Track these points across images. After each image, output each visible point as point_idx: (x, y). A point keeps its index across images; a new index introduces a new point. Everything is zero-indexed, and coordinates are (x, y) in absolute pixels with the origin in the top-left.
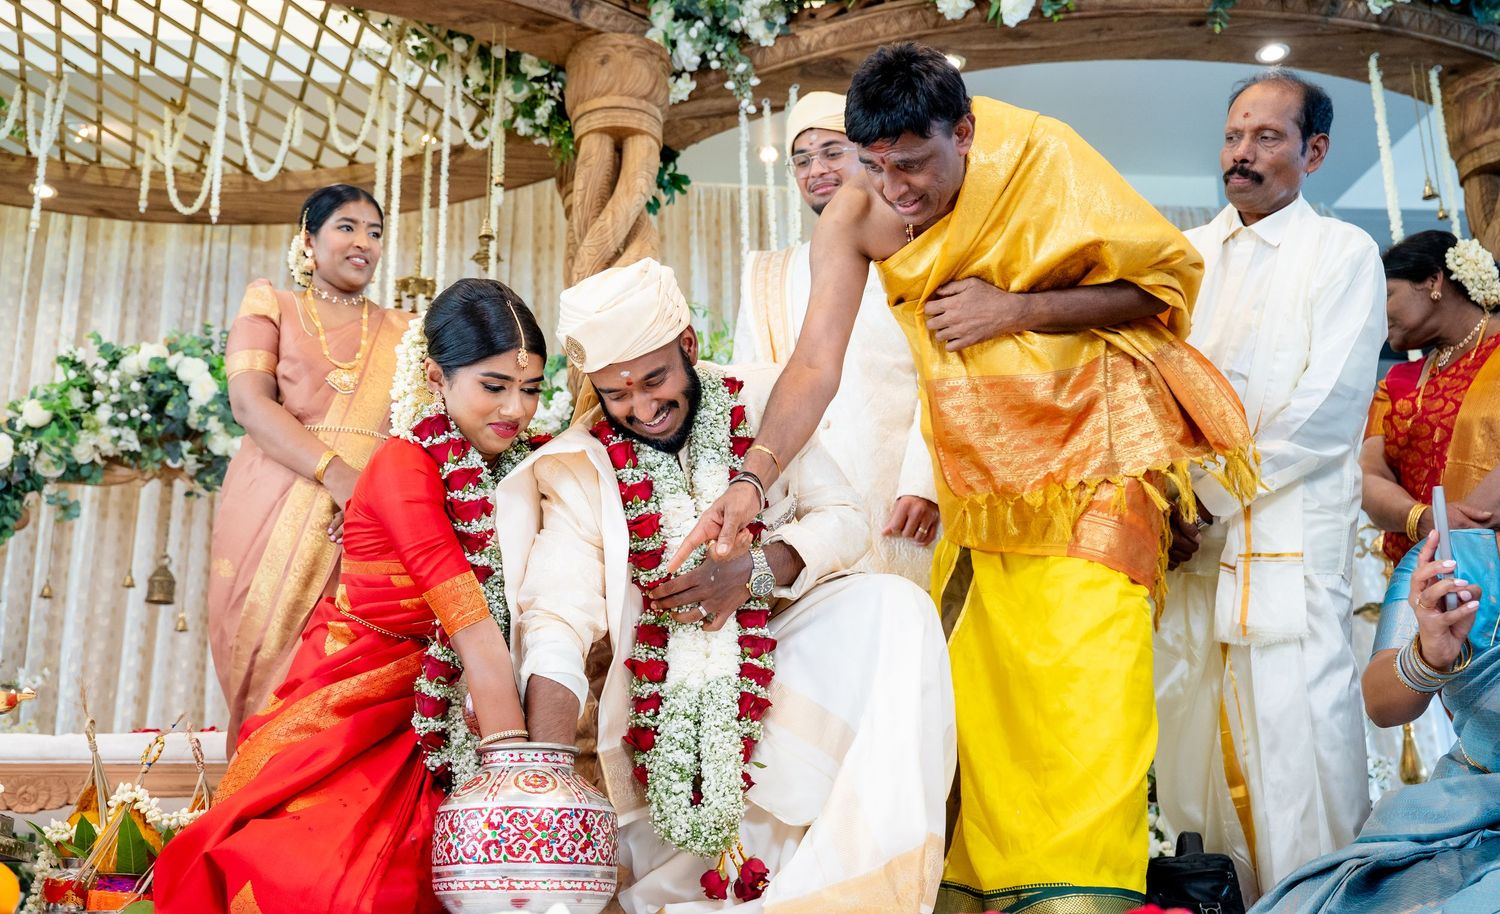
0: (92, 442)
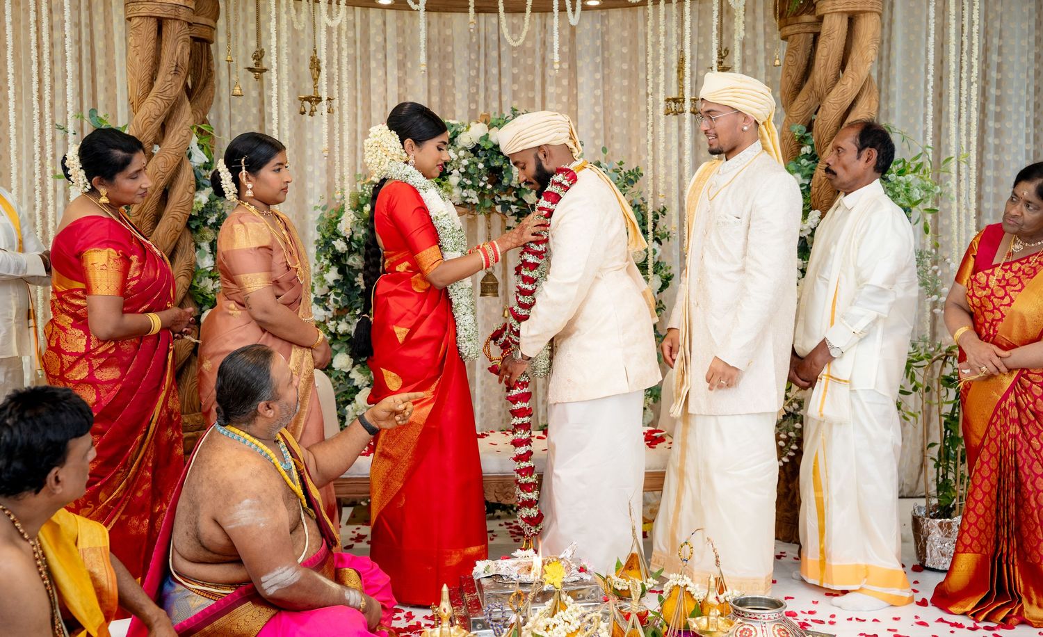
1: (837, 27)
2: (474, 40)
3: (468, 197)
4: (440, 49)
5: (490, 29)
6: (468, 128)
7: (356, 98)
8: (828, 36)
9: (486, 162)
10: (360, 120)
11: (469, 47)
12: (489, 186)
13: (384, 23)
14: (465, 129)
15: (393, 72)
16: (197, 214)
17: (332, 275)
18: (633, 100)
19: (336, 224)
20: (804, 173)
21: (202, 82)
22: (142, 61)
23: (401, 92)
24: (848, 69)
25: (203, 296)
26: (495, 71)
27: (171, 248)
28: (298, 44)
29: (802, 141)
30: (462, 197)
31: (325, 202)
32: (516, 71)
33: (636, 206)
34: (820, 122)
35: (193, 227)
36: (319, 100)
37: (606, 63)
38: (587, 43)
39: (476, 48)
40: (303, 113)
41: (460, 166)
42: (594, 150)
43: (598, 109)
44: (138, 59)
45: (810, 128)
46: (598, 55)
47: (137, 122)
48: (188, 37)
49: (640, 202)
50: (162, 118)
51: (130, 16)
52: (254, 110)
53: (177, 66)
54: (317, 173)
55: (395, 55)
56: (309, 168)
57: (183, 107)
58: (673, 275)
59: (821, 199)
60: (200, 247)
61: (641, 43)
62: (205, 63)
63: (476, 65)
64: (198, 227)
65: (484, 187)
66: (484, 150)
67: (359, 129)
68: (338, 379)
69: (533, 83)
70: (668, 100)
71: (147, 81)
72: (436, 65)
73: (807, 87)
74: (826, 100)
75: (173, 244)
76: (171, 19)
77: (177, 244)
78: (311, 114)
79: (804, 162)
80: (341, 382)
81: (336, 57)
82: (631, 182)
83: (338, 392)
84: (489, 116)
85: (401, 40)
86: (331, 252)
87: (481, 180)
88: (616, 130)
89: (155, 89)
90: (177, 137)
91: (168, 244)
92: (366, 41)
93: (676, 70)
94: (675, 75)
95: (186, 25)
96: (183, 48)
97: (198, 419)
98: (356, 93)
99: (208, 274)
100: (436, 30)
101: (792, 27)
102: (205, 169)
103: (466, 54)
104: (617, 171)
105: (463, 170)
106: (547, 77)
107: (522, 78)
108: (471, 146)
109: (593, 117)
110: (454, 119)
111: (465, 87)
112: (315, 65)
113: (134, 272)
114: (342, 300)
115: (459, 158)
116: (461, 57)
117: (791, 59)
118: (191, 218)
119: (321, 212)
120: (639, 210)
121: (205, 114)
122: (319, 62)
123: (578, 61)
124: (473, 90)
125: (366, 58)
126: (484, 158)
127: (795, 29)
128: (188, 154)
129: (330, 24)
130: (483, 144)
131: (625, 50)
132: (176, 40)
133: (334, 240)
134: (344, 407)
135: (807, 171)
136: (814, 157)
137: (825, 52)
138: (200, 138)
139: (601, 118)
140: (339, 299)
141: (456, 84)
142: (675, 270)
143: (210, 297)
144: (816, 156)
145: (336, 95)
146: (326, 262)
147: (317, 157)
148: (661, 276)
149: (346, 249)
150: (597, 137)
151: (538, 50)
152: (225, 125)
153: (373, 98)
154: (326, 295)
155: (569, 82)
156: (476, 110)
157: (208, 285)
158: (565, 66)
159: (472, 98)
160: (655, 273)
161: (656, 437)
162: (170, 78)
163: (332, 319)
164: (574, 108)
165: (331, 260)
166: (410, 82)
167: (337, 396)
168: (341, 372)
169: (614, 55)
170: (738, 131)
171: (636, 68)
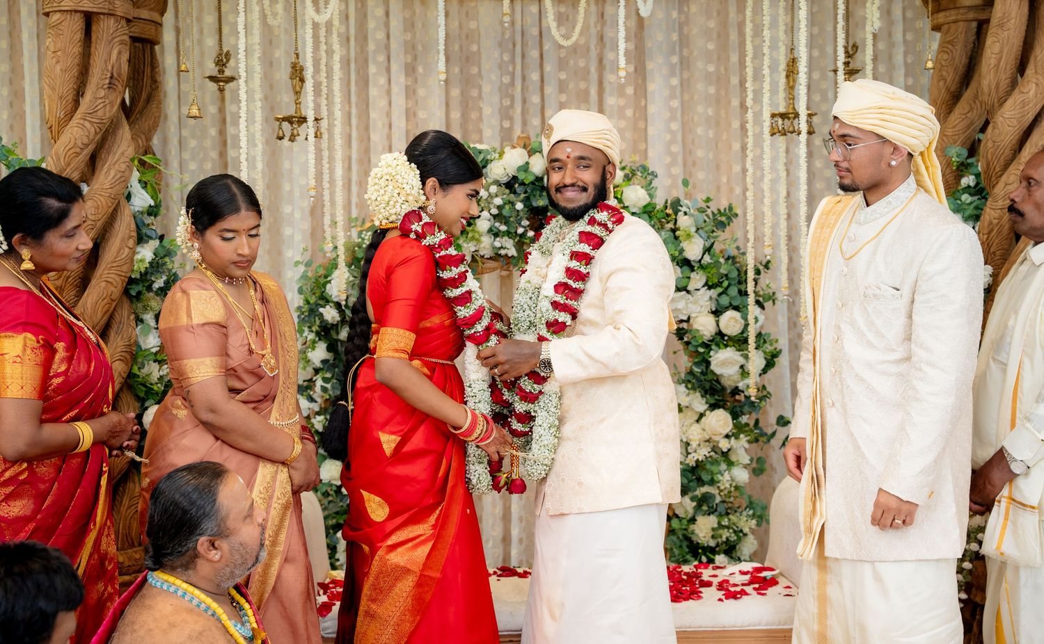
0: (473, 249)
1: (1013, 14)
2: (507, 37)
3: (502, 247)
4: (461, 47)
5: (529, 20)
6: (501, 154)
7: (349, 114)
8: (1001, 26)
9: (527, 201)
10: (354, 143)
11: (500, 44)
12: (531, 234)
13: (387, 14)
14: (497, 155)
15: (399, 79)
16: (138, 276)
17: (319, 353)
18: (723, 113)
19: (324, 285)
20: (968, 213)
21: (144, 96)
22: (64, 71)
23: (410, 106)
24: (1030, 71)
25: (146, 386)
26: (535, 76)
27: (103, 322)
28: (271, 42)
29: (963, 168)
30: (494, 248)
31: (307, 257)
32: (563, 76)
33: (728, 258)
34: (990, 144)
35: (133, 293)
36: (303, 120)
37: (685, 64)
38: (660, 37)
39: (510, 46)
40: (281, 138)
41: (492, 206)
42: (670, 181)
43: (675, 126)
44: (58, 68)
45: (973, 150)
46: (673, 52)
47: (57, 154)
48: (126, 38)
49: (733, 252)
50: (91, 148)
51: (47, 10)
52: (213, 132)
53: (111, 77)
54: (297, 215)
55: (402, 57)
56: (287, 209)
57: (121, 132)
58: (781, 351)
59: (992, 250)
60: (142, 321)
61: (733, 36)
62: (148, 71)
63: (511, 69)
64: (139, 293)
65: (523, 235)
66: (523, 184)
67: (354, 156)
68: (326, 494)
69: (586, 93)
70: (773, 116)
71: (70, 97)
72: (457, 70)
73: (968, 94)
74: (999, 113)
75: (106, 318)
76: (104, 14)
77: (111, 317)
78: (292, 139)
79: (966, 198)
80: (330, 498)
81: (323, 61)
82: (722, 225)
83: (326, 513)
84: (528, 138)
85: (409, 37)
86: (318, 322)
87: (520, 224)
88: (700, 153)
89: (81, 109)
90: (112, 173)
91: (99, 317)
92: (363, 38)
93: (784, 74)
94: (783, 80)
95: (123, 22)
96: (120, 53)
97: (137, 556)
98: (350, 107)
99: (153, 357)
100: (456, 23)
101: (947, 13)
102: (149, 214)
103: (496, 55)
104: (702, 211)
105: (495, 211)
106: (606, 85)
107: (571, 86)
108: (505, 180)
109: (668, 137)
110: (481, 142)
111: (496, 99)
112: (297, 73)
113: (59, 366)
114: (333, 387)
115: (490, 196)
116: (490, 59)
117: (945, 56)
118: (131, 281)
119: (302, 268)
120: (734, 263)
121: (149, 139)
122: (302, 69)
123: (647, 63)
124: (507, 102)
125: (363, 61)
126: (523, 196)
127: (952, 15)
128: (126, 194)
129: (317, 18)
130: (521, 176)
131: (711, 46)
132: (110, 43)
133: (324, 307)
134: (335, 533)
135: (970, 211)
136: (980, 191)
137: (997, 48)
138: (142, 173)
139: (679, 137)
140: (328, 386)
141: (484, 95)
142: (783, 344)
143: (155, 388)
144: (982, 190)
145: (324, 113)
146: (311, 336)
147: (297, 194)
148: (765, 352)
149: (338, 318)
150: (673, 163)
151: (592, 47)
152: (173, 153)
153: (373, 115)
154: (310, 380)
155: (635, 89)
156: (511, 129)
157: (154, 372)
158: (631, 69)
159: (505, 114)
160: (756, 348)
161: (765, 578)
162: (102, 93)
163: (318, 413)
164: (641, 125)
165: (318, 334)
166: (421, 92)
167: (326, 518)
168: (331, 485)
169: (696, 53)
170: (883, 165)
171: (726, 69)
